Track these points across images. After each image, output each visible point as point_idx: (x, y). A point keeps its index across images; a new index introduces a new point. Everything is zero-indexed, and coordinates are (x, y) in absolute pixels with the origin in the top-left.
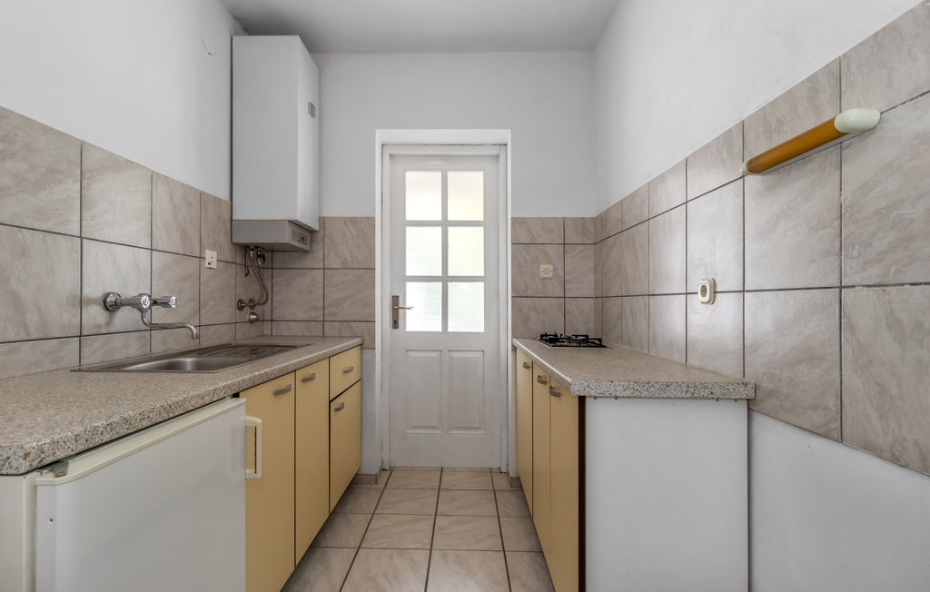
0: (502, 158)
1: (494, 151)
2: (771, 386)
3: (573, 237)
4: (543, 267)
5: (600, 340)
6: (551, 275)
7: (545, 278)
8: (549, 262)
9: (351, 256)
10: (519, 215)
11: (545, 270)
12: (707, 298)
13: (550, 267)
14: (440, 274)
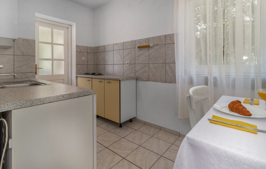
0: (70, 29)
1: (68, 26)
2: (140, 76)
3: (89, 51)
4: (83, 58)
5: (101, 73)
6: (85, 59)
7: (83, 60)
8: (84, 56)
9: (26, 51)
10: (77, 45)
11: (84, 58)
12: (129, 65)
13: (85, 58)
14: (51, 58)
